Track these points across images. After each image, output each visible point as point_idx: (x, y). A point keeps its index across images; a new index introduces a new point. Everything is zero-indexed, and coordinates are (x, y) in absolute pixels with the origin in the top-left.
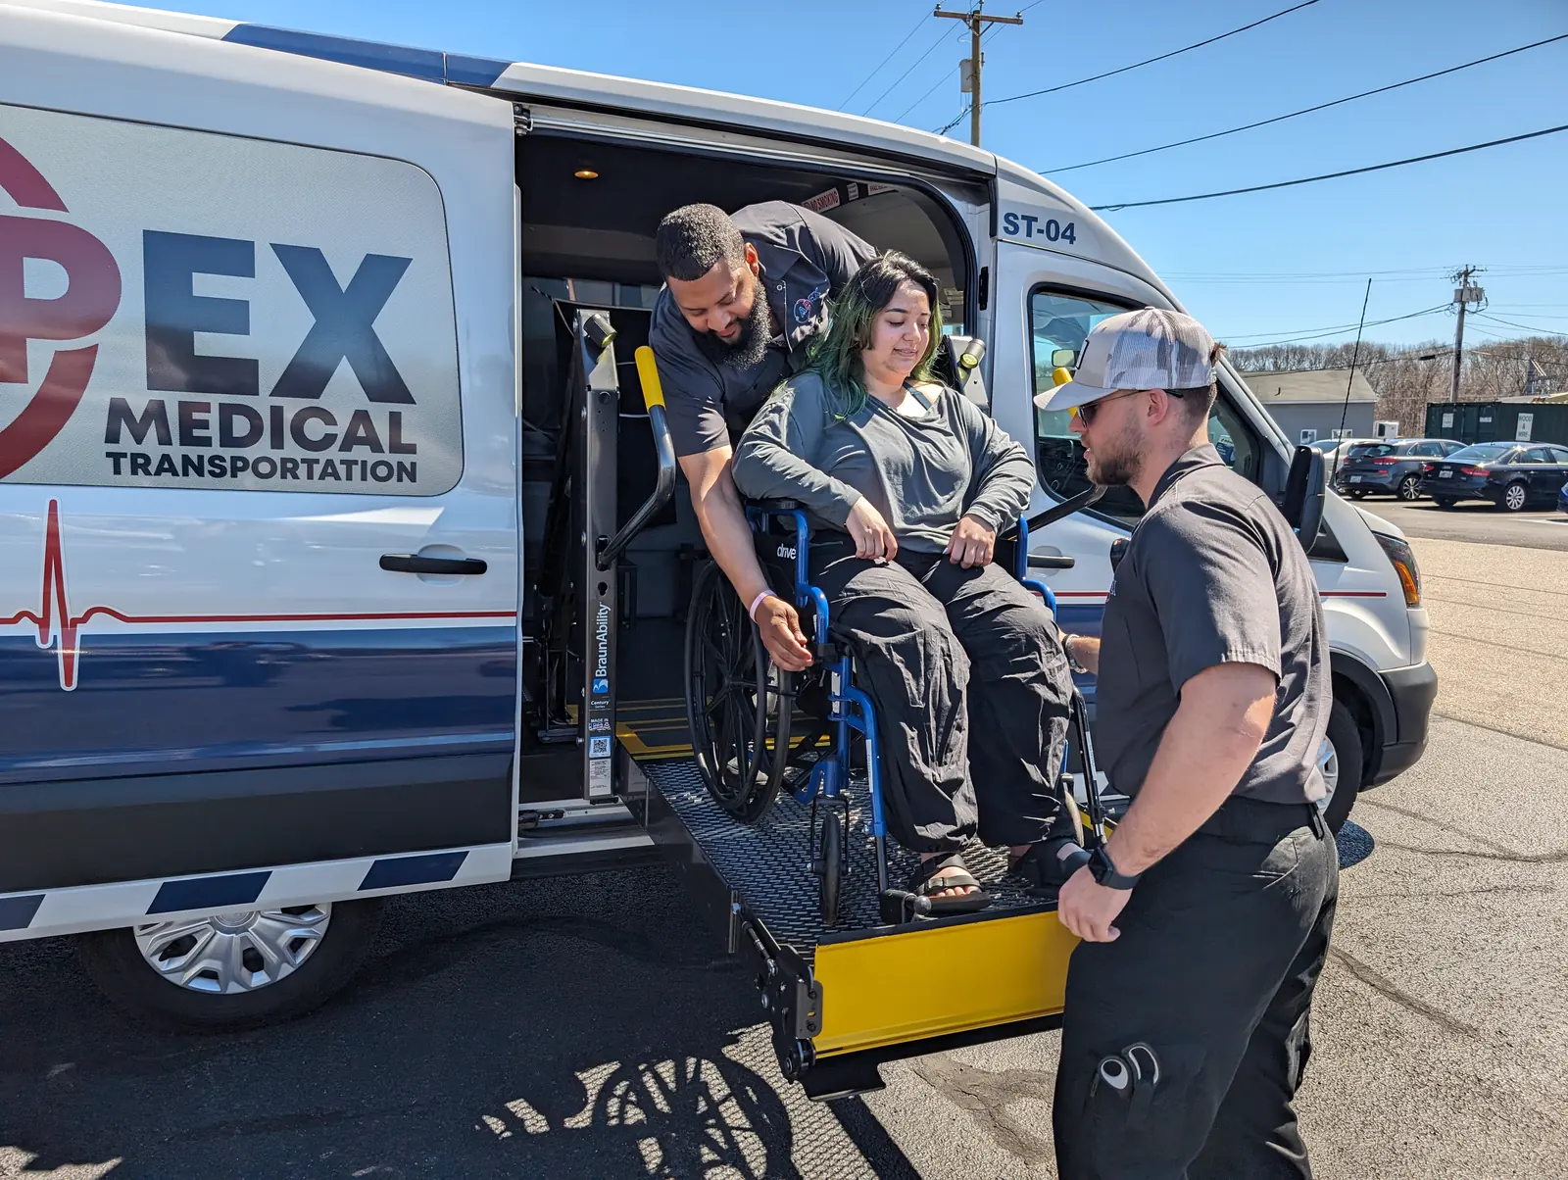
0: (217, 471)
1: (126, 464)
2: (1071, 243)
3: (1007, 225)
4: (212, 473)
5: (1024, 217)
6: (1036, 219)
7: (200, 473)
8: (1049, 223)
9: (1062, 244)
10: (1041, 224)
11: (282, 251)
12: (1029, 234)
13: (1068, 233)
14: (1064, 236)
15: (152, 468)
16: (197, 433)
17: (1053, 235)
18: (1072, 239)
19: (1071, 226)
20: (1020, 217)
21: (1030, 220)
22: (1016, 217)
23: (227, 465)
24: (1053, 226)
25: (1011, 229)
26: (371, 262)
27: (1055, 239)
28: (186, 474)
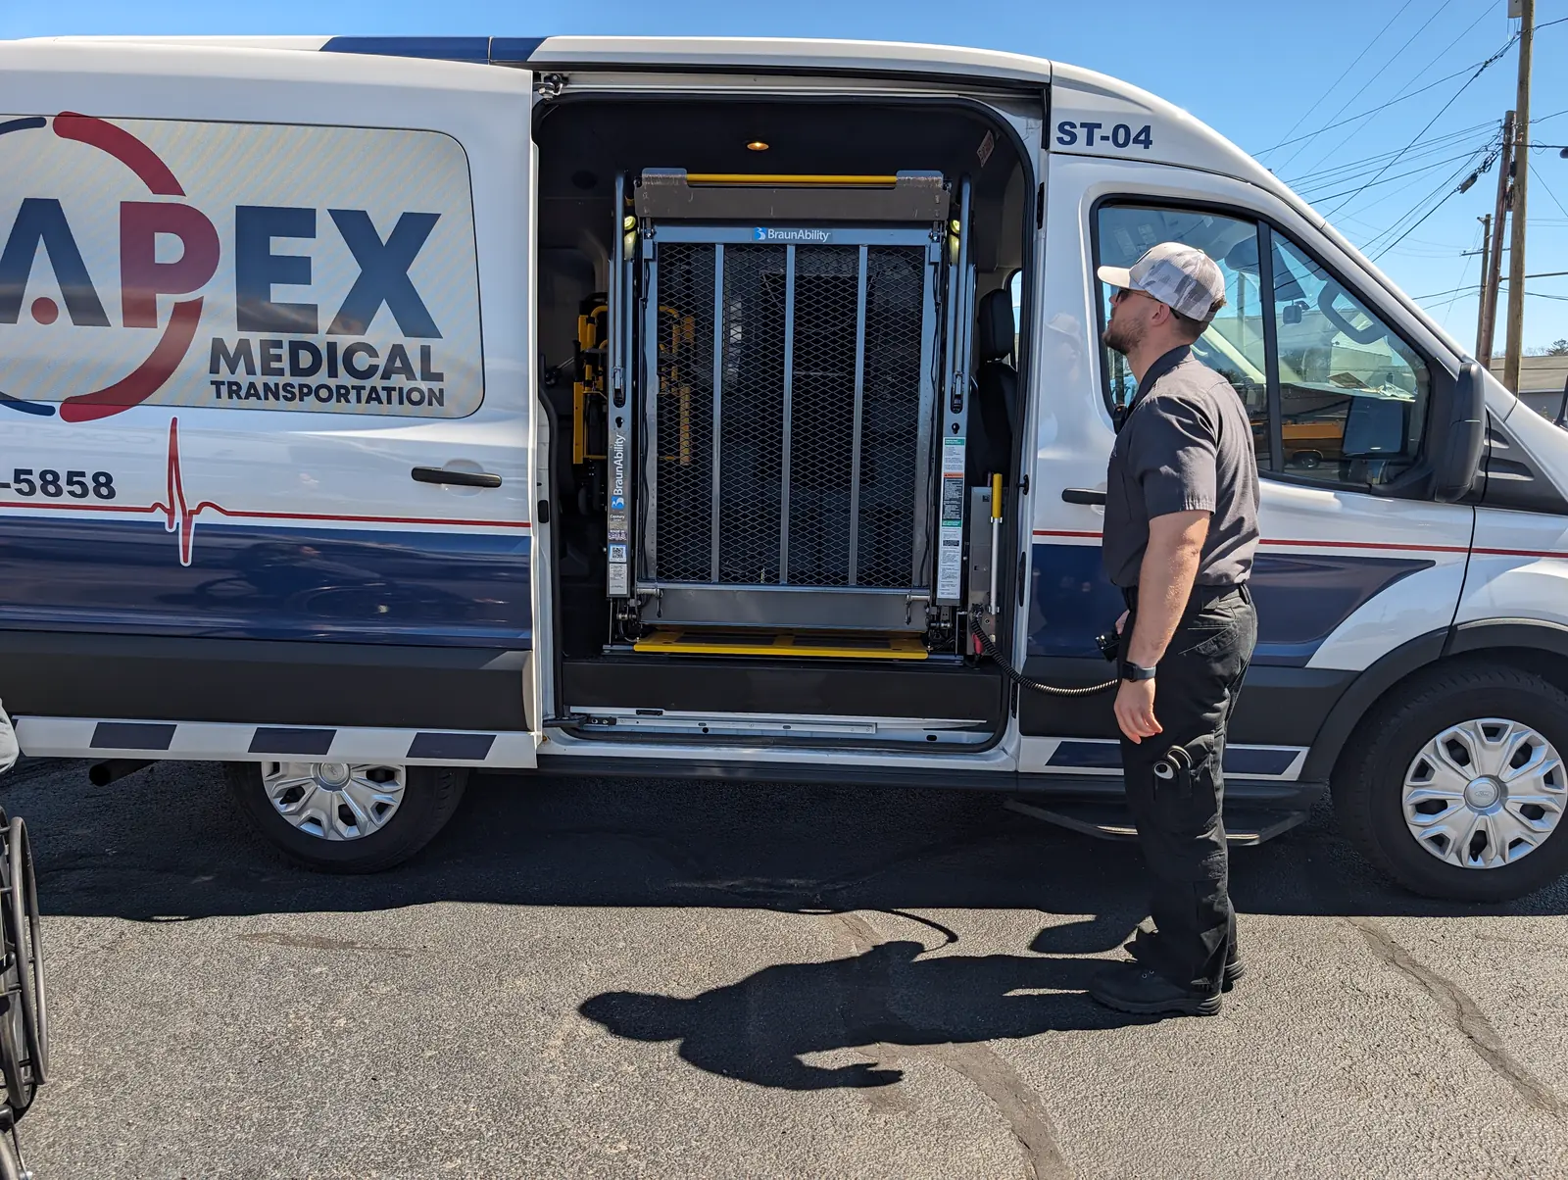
0: (289, 396)
1: (224, 389)
2: (1146, 147)
3: (1061, 135)
4: (285, 398)
5: (1083, 125)
6: (1099, 126)
7: (277, 398)
8: (1117, 128)
9: (1134, 150)
10: (1107, 131)
11: (336, 215)
12: (1090, 142)
13: (1142, 137)
14: (1136, 141)
15: (243, 393)
16: (275, 365)
17: (1121, 140)
18: (1147, 143)
19: (1146, 130)
20: (1078, 125)
21: (1091, 128)
22: (1073, 126)
23: (296, 391)
24: (1122, 131)
25: (1067, 138)
26: (407, 218)
27: (1125, 144)
28: (266, 398)
